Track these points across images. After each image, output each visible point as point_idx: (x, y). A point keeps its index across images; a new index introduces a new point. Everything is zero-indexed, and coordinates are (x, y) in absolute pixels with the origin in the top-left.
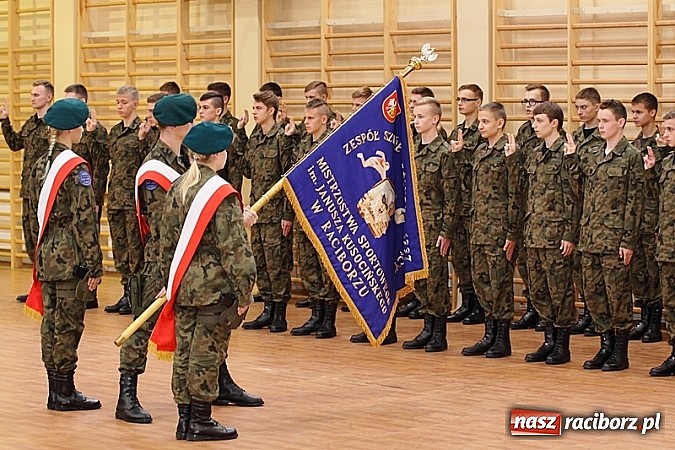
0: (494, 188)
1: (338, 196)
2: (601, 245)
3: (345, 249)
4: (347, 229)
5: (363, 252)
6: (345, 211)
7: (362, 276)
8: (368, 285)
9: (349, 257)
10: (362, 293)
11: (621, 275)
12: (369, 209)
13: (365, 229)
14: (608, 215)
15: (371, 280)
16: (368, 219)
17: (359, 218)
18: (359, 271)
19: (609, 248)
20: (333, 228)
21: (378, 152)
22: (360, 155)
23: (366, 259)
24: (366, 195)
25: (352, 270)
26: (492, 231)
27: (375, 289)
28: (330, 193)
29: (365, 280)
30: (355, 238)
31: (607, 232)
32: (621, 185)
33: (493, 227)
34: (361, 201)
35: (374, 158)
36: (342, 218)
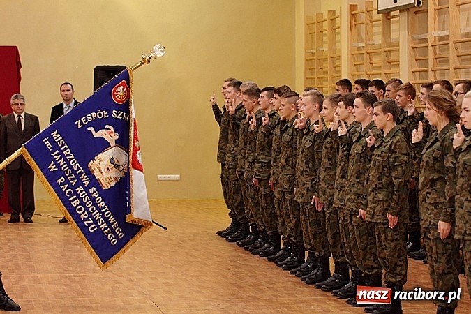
0: (329, 160)
1: (71, 159)
2: (349, 207)
3: (78, 197)
4: (80, 183)
5: (93, 199)
6: (78, 169)
7: (92, 217)
8: (96, 224)
9: (82, 203)
10: (92, 229)
11: (364, 231)
12: (99, 168)
13: (95, 182)
14: (354, 184)
15: (99, 220)
16: (97, 175)
17: (90, 175)
18: (89, 213)
19: (354, 209)
20: (67, 182)
21: (107, 126)
22: (90, 129)
23: (96, 205)
24: (96, 158)
25: (84, 212)
26: (327, 193)
27: (103, 227)
28: (63, 156)
29: (94, 220)
30: (87, 189)
31: (353, 197)
32: (362, 160)
33: (328, 190)
34: (92, 162)
35: (104, 130)
36: (76, 175)
